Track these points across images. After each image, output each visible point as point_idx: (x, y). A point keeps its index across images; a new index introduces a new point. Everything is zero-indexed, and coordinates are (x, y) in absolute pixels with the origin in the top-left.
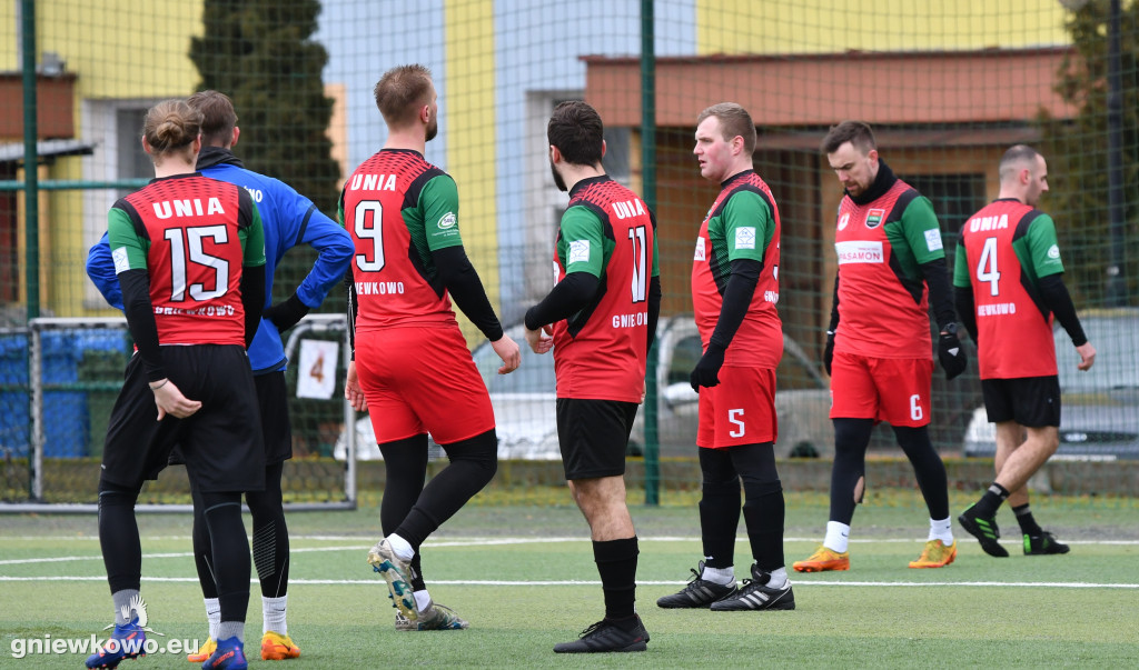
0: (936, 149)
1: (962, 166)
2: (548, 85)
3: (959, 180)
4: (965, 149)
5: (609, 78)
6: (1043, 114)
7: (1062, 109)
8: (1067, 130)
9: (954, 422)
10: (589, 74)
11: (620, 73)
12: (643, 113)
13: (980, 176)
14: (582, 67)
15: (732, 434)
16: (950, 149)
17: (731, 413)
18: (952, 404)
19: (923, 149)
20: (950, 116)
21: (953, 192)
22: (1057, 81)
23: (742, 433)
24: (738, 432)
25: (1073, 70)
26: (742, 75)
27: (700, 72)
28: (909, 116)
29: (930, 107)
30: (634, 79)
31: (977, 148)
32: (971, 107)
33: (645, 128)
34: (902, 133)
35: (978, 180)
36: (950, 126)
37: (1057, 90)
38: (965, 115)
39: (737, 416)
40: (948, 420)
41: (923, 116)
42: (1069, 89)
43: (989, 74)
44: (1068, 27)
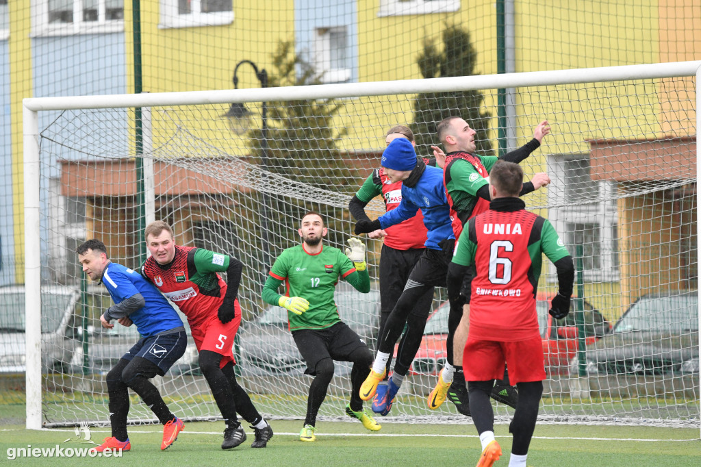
14: (59, 166)
15: (217, 346)
17: (221, 336)
23: (221, 348)
24: (220, 346)
39: (223, 339)
44: (250, 145)
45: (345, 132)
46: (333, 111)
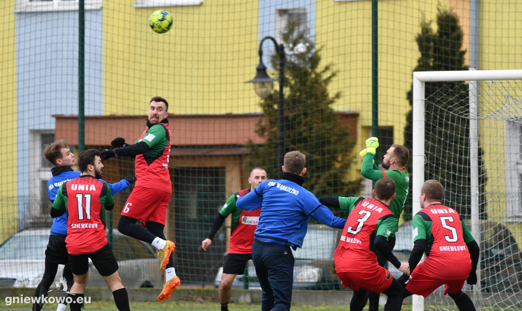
0: (205, 156)
1: (216, 163)
2: (37, 127)
3: (214, 170)
4: (217, 156)
5: (65, 124)
6: (251, 141)
7: (259, 140)
8: (261, 149)
9: (210, 273)
10: (56, 123)
11: (69, 123)
12: (79, 140)
13: (224, 168)
14: (54, 120)
16: (211, 156)
18: (209, 265)
19: (199, 156)
20: (211, 142)
21: (211, 175)
22: (257, 128)
25: (263, 123)
26: (120, 124)
27: (103, 123)
28: (194, 142)
29: (203, 139)
30: (76, 125)
31: (222, 156)
32: (220, 139)
33: (80, 146)
34: (190, 149)
35: (222, 170)
36: (211, 147)
37: (256, 132)
38: (217, 142)
40: (207, 273)
41: (199, 142)
42: (261, 131)
43: (228, 125)
44: (261, 105)
45: (338, 96)
46: (329, 79)
